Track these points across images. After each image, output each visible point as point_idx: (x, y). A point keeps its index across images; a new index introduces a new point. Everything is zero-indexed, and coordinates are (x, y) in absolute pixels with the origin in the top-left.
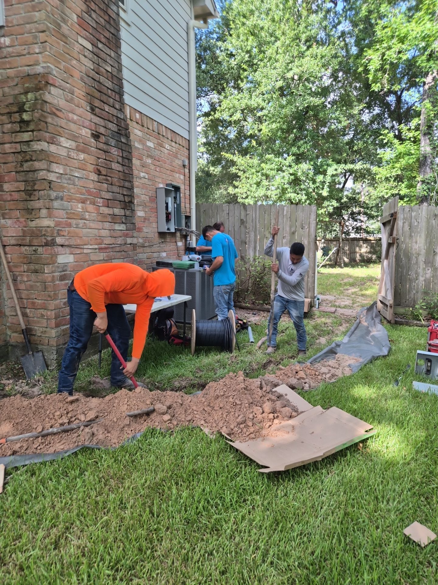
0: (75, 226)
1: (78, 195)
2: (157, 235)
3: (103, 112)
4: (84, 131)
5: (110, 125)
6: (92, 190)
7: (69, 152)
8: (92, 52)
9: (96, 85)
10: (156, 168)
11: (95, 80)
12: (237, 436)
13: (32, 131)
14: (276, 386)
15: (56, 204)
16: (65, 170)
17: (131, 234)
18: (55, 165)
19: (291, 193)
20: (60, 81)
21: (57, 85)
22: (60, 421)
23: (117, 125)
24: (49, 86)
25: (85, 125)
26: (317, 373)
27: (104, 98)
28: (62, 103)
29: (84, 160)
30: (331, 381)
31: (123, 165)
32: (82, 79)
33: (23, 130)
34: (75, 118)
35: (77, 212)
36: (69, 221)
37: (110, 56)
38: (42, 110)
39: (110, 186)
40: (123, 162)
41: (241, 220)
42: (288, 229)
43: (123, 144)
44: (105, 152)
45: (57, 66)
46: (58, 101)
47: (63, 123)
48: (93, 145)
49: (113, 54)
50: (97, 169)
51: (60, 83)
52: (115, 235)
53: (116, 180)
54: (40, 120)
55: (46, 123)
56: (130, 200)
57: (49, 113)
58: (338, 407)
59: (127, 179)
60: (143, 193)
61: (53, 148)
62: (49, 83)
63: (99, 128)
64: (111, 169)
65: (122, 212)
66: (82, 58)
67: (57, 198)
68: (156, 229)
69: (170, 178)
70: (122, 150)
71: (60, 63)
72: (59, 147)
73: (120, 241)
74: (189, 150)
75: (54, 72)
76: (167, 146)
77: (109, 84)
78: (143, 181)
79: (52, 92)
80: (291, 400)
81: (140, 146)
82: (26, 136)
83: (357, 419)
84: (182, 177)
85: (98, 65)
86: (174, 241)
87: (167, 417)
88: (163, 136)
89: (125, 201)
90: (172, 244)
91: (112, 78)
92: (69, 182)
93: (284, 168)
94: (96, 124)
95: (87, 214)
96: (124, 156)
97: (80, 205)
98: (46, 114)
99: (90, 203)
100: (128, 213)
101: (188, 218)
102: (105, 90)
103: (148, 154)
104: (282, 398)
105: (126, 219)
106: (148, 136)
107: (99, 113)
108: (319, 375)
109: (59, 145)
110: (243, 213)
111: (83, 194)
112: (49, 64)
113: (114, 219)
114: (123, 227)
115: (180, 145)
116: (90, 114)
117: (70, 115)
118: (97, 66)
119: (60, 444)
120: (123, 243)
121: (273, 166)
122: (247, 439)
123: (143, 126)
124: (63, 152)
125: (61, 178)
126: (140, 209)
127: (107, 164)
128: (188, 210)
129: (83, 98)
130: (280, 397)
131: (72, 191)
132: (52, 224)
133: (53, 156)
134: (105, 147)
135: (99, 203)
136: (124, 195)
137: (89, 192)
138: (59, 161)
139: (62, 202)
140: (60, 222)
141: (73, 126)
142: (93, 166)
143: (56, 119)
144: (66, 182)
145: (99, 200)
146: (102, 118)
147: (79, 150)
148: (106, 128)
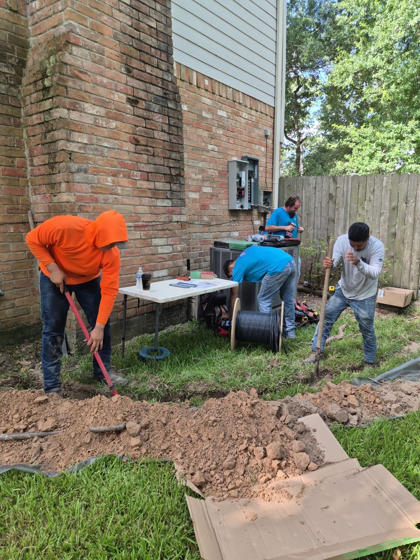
0: (102, 202)
1: (107, 168)
2: (227, 213)
3: (143, 74)
4: (116, 96)
5: (153, 89)
6: (126, 162)
7: (96, 119)
8: (130, 6)
9: (135, 43)
10: (228, 139)
11: (134, 38)
12: (214, 488)
13: (52, 98)
14: (306, 413)
15: (78, 177)
16: (90, 139)
17: (179, 210)
18: (77, 134)
19: (412, 163)
20: (86, 40)
21: (81, 44)
22: (16, 427)
23: (163, 89)
24: (70, 45)
25: (119, 89)
26: (378, 401)
27: (146, 58)
28: (87, 65)
29: (117, 127)
30: (398, 415)
31: (169, 134)
32: (115, 37)
33: (45, 98)
34: (105, 80)
35: (106, 186)
36: (95, 195)
37: (155, 9)
38: (60, 73)
39: (151, 157)
40: (169, 130)
41: (330, 194)
42: (387, 204)
43: (170, 110)
44: (145, 119)
45: (81, 22)
46: (82, 62)
47: (88, 87)
48: (128, 111)
49: (158, 7)
50: (134, 138)
51: (85, 42)
52: (157, 212)
53: (159, 150)
54: (58, 84)
55: (66, 87)
56: (177, 172)
57: (70, 76)
58: (385, 466)
59: (175, 149)
60: (212, 167)
61: (74, 116)
62: (70, 43)
63: (138, 92)
64: (154, 138)
65: (167, 186)
66: (116, 13)
67: (79, 171)
68: (227, 207)
69: (248, 150)
70: (169, 117)
71: (85, 19)
72: (83, 114)
73: (162, 218)
74: (274, 118)
75: (78, 30)
76: (244, 115)
77: (153, 42)
78: (211, 154)
79: (74, 53)
80: (319, 441)
81: (209, 116)
82: (47, 104)
83: (410, 496)
84: (263, 149)
85: (139, 20)
86: (249, 219)
87: (135, 441)
88: (240, 104)
89: (171, 174)
90: (246, 223)
91: (157, 35)
92: (96, 153)
93: (405, 135)
94: (133, 87)
95: (120, 188)
96: (172, 123)
97: (109, 179)
98: (65, 77)
99: (124, 176)
100: (174, 187)
101: (268, 194)
102: (146, 48)
103: (218, 124)
104: (307, 434)
105: (172, 194)
106: (220, 104)
107: (139, 75)
108: (380, 403)
109: (82, 111)
110: (332, 186)
111: (116, 166)
112: (70, 21)
113: (155, 194)
114: (167, 203)
115: (262, 113)
116: (125, 76)
117: (99, 78)
118: (136, 21)
119: (8, 454)
120: (168, 220)
121: (391, 134)
122: (225, 497)
123: (214, 93)
124: (89, 120)
125: (85, 149)
126: (206, 185)
127: (147, 133)
128: (269, 185)
129: (116, 58)
130: (304, 432)
131: (100, 163)
132: (72, 199)
133: (74, 124)
134: (145, 114)
135: (136, 176)
136: (170, 168)
137: (123, 164)
138: (82, 130)
139: (86, 175)
140: (83, 197)
141: (102, 91)
142: (129, 135)
143: (79, 82)
144: (91, 153)
145: (135, 173)
146: (142, 81)
147: (109, 116)
148: (147, 92)
